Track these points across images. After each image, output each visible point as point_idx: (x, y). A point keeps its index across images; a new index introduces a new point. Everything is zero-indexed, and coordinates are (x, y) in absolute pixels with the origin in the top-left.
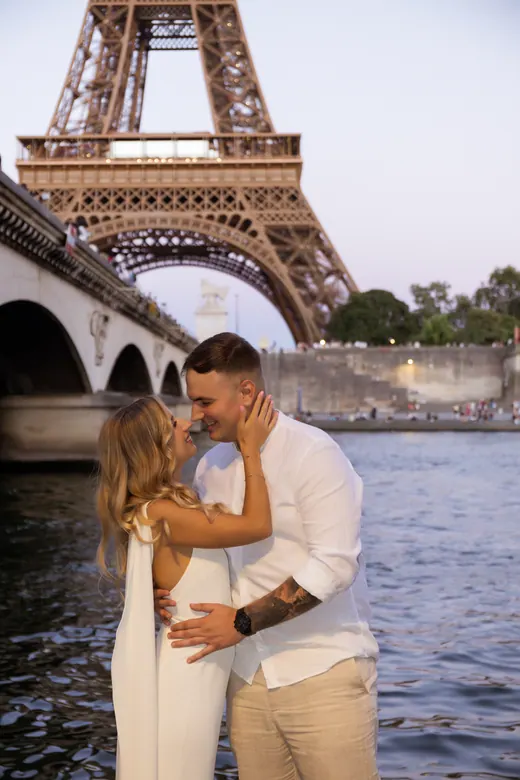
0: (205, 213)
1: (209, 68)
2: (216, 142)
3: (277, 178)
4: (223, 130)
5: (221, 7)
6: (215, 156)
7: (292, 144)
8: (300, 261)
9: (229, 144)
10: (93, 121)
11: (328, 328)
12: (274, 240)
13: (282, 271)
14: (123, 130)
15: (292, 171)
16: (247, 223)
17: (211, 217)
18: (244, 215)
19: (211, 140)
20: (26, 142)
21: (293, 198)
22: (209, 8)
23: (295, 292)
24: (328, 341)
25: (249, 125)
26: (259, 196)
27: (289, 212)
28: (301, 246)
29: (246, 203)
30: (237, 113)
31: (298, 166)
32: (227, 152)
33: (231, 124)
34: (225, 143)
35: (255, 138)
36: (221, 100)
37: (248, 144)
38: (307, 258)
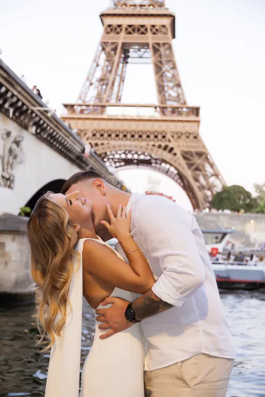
0: (151, 143)
1: (157, 73)
2: (158, 109)
3: (188, 127)
4: (162, 103)
5: (164, 44)
6: (157, 115)
7: (196, 111)
8: (197, 169)
9: (165, 110)
10: (99, 97)
11: (210, 203)
12: (185, 158)
13: (188, 173)
14: (113, 101)
15: (196, 124)
16: (172, 149)
17: (154, 145)
18: (171, 145)
19: (156, 108)
20: (66, 106)
21: (195, 137)
22: (158, 44)
23: (195, 185)
24: (210, 209)
25: (175, 101)
26: (179, 135)
27: (193, 144)
28: (197, 161)
29: (172, 139)
30: (170, 95)
31: (198, 122)
32: (163, 113)
33: (166, 100)
34: (163, 109)
35: (178, 108)
36: (161, 89)
37: (174, 110)
38: (201, 168)
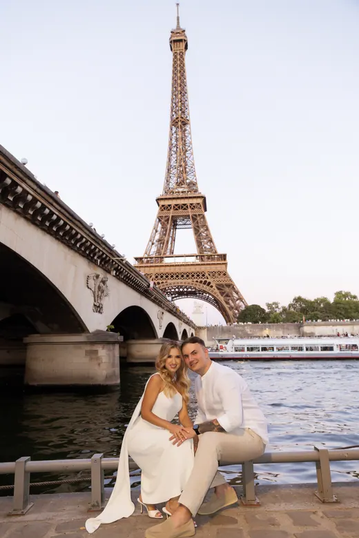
0: (195, 280)
1: (196, 234)
3: (219, 268)
4: (201, 253)
5: (199, 215)
6: (198, 262)
7: (224, 257)
8: (227, 296)
9: (203, 258)
10: (158, 252)
11: (238, 318)
12: (219, 289)
13: (221, 299)
14: (168, 254)
15: (224, 266)
16: (209, 283)
17: (197, 281)
18: (208, 281)
19: (197, 256)
20: (136, 259)
21: (225, 274)
22: (196, 215)
23: (226, 306)
24: (238, 322)
25: (209, 251)
26: (213, 274)
27: (223, 279)
28: (227, 290)
29: (209, 277)
30: (205, 248)
31: (226, 264)
32: (202, 260)
33: (203, 251)
34: (201, 257)
35: (211, 255)
36: (199, 244)
37: (209, 257)
38: (230, 294)
